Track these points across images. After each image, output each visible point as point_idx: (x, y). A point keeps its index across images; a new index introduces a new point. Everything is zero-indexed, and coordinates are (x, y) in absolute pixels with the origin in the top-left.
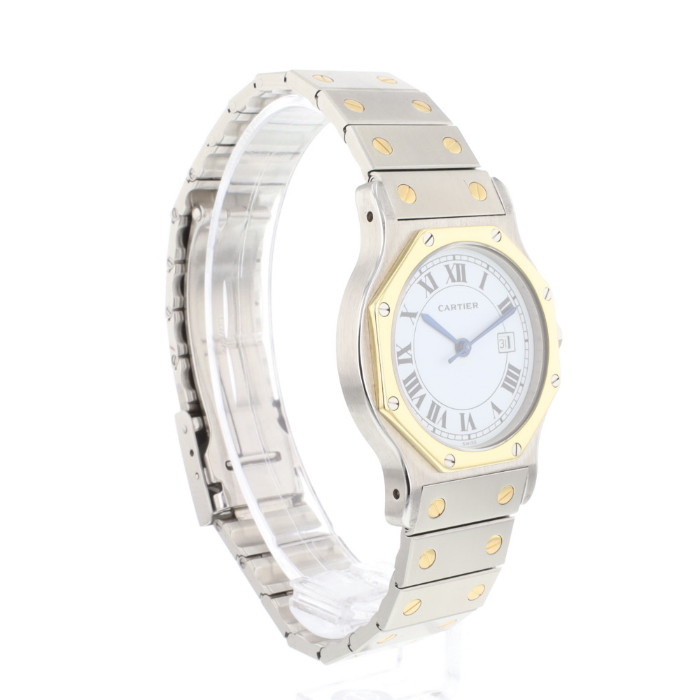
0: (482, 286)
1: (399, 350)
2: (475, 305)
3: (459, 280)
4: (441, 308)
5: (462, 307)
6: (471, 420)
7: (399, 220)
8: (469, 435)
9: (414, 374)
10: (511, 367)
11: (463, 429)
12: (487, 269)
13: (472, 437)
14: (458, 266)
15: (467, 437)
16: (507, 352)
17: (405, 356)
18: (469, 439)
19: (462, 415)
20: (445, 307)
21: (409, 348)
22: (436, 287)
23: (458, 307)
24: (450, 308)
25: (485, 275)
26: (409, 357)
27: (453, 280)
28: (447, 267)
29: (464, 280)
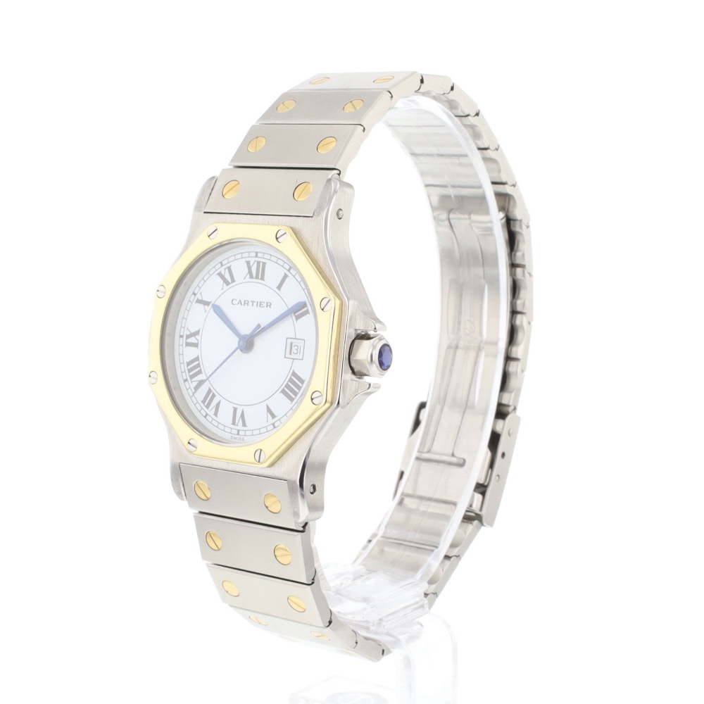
0: (279, 287)
1: (188, 333)
2: (269, 305)
3: (257, 278)
4: (234, 302)
5: (255, 304)
6: (242, 416)
7: (205, 213)
8: (238, 431)
9: (197, 359)
10: (294, 374)
11: (234, 423)
12: (289, 270)
13: (241, 433)
14: (259, 263)
15: (236, 432)
16: (293, 359)
17: (192, 340)
18: (238, 434)
19: (235, 410)
20: (238, 301)
21: (197, 333)
22: (233, 280)
23: (250, 304)
24: (243, 303)
25: (285, 276)
26: (196, 342)
27: (251, 277)
28: (248, 263)
29: (262, 278)
